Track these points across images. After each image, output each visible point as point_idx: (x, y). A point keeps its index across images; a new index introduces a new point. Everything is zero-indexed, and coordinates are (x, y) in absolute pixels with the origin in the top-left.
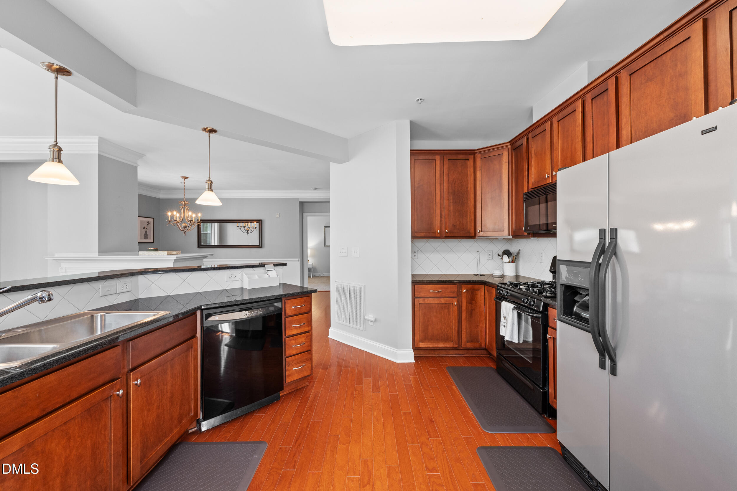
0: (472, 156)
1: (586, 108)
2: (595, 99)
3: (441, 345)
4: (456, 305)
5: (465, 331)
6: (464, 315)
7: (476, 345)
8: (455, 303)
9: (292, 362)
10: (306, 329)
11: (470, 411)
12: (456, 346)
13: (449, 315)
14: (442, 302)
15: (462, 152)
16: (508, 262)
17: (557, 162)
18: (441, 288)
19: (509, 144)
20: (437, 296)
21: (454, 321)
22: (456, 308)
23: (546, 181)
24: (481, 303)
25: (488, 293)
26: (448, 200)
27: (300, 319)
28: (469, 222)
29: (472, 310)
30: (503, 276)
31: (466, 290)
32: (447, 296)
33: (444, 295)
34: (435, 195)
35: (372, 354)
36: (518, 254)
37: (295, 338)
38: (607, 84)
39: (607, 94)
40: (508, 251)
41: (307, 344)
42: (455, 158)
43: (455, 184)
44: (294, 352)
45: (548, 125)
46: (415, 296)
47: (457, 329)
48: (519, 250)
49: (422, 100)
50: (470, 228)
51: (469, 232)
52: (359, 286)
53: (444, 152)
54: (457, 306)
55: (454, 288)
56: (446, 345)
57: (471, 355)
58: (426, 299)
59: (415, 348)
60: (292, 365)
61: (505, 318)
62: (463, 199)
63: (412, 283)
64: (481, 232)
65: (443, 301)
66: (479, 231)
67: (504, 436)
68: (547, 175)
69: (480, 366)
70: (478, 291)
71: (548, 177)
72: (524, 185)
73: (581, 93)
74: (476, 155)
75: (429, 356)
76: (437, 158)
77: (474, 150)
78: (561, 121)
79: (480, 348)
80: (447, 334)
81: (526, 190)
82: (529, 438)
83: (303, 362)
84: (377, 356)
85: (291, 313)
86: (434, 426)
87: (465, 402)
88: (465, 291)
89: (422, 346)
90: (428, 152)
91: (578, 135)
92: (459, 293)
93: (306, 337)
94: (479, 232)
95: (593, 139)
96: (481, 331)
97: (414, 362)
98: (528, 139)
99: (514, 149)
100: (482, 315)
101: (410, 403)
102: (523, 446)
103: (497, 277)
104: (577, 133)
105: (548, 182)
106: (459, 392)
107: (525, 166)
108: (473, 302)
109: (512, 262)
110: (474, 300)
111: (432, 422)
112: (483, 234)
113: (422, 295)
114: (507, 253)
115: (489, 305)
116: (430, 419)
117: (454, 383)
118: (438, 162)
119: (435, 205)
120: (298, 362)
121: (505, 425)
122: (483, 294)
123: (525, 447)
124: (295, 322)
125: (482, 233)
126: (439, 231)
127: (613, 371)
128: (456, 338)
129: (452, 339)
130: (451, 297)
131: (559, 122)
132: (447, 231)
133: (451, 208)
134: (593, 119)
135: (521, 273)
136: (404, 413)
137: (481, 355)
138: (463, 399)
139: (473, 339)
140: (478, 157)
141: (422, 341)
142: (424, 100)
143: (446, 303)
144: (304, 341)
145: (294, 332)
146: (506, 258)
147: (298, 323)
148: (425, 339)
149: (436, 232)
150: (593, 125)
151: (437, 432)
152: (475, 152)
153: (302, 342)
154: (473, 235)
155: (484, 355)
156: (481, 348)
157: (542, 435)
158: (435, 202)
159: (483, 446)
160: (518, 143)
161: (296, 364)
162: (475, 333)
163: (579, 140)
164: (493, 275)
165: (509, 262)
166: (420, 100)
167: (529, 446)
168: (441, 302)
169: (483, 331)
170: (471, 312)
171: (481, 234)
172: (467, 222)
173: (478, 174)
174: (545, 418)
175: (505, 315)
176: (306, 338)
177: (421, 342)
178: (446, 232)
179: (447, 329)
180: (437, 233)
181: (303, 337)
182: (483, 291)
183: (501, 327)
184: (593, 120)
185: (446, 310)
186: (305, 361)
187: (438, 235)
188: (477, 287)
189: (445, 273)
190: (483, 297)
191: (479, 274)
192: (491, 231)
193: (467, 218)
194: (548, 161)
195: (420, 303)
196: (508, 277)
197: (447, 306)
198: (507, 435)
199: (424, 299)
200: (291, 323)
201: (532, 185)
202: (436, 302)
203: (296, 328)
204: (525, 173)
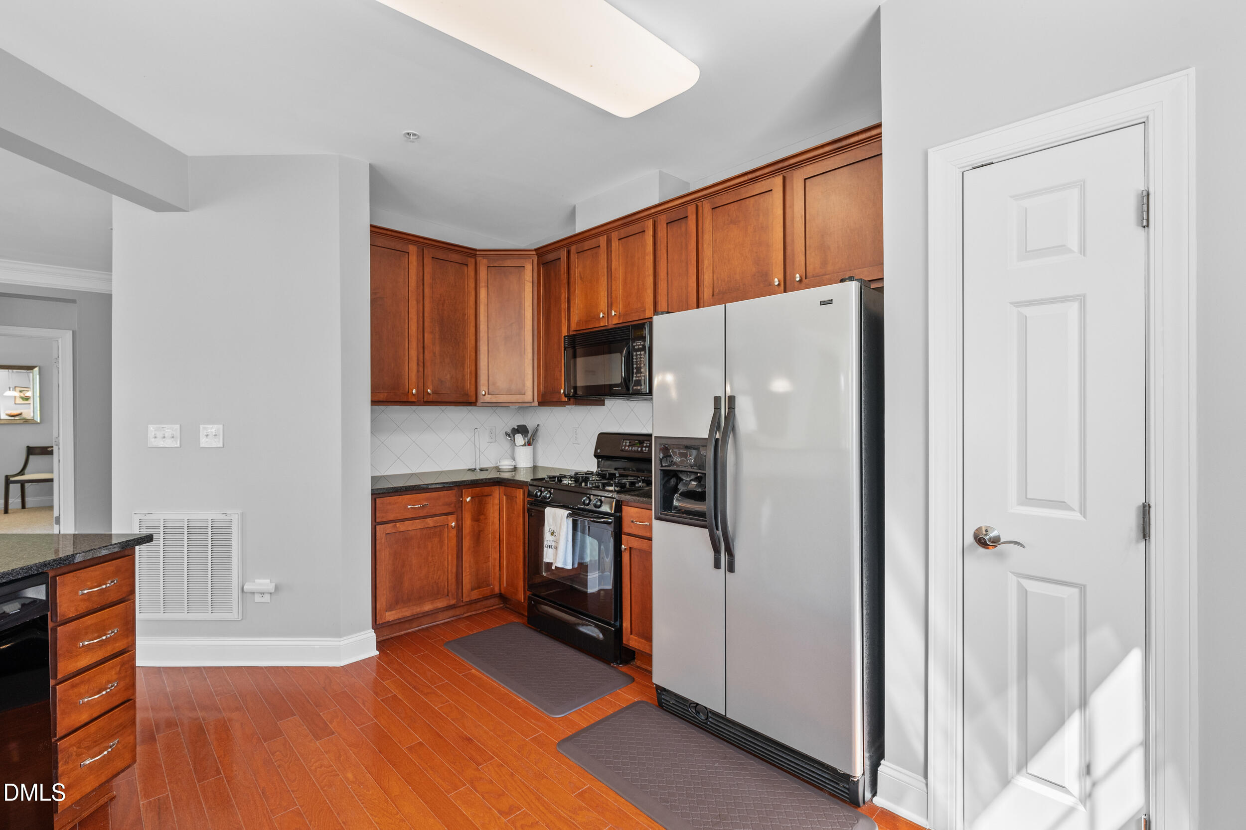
0: (473, 260)
1: (659, 233)
2: (670, 224)
3: (427, 607)
4: (454, 527)
5: (468, 571)
6: (467, 543)
7: (486, 591)
8: (453, 524)
9: (78, 748)
10: (119, 645)
11: (520, 698)
12: (453, 602)
13: (441, 547)
14: (429, 524)
15: (456, 248)
16: (522, 446)
17: (617, 298)
18: (427, 499)
19: (534, 253)
20: (421, 515)
21: (450, 558)
22: (454, 532)
23: (600, 323)
24: (494, 517)
25: (507, 499)
26: (431, 333)
27: (104, 620)
28: (468, 377)
29: (480, 531)
30: (515, 469)
31: (472, 498)
32: (438, 512)
33: (433, 511)
34: (407, 321)
35: (266, 667)
36: (536, 431)
37: (87, 677)
38: (686, 211)
39: (686, 224)
40: (524, 426)
41: (122, 684)
42: (444, 257)
43: (443, 305)
44: (84, 717)
45: (603, 240)
46: (377, 521)
47: (454, 570)
48: (538, 425)
49: (416, 137)
50: (469, 386)
51: (467, 395)
52: (224, 517)
53: (425, 241)
54: (455, 529)
55: (450, 496)
56: (435, 606)
57: (474, 613)
58: (398, 524)
59: (377, 626)
60: (79, 755)
61: (552, 534)
62: (456, 335)
63: (372, 494)
64: (487, 395)
65: (430, 522)
66: (484, 393)
67: (580, 712)
68: (602, 313)
69: (497, 625)
70: (490, 497)
71: (603, 316)
72: (562, 325)
73: (653, 211)
74: (479, 258)
75: (402, 635)
76: (413, 249)
77: (476, 250)
78: (623, 240)
79: (493, 596)
80: (438, 583)
81: (565, 332)
82: (611, 701)
83: (113, 735)
84: (282, 667)
85: (76, 610)
86: (476, 744)
87: (504, 688)
88: (468, 499)
89: (391, 619)
90: (393, 234)
91: (648, 267)
92: (460, 504)
93: (122, 666)
94: (483, 395)
95: (668, 276)
96: (494, 566)
97: (377, 653)
98: (569, 252)
99: (544, 262)
100: (495, 538)
101: (410, 728)
102: (609, 714)
103: (507, 471)
104: (646, 263)
105: (602, 324)
106: (486, 676)
107: (564, 295)
108: (482, 517)
109: (529, 445)
110: (483, 514)
111: (469, 739)
112: (491, 399)
113: (391, 517)
114: (522, 430)
115: (508, 519)
116: (463, 738)
117: (470, 666)
118: (414, 259)
119: (407, 340)
120: (95, 742)
121: (577, 697)
122: (497, 501)
123: (612, 714)
124: (86, 633)
125: (490, 396)
126: (414, 391)
127: (731, 568)
128: (453, 587)
129: (446, 591)
130: (444, 514)
131: (620, 241)
132: (429, 390)
133: (437, 349)
134: (667, 249)
135: (540, 463)
136: (410, 749)
137: (491, 608)
138: (498, 684)
139: (480, 583)
140: (483, 264)
141: (390, 608)
142: (419, 137)
143: (435, 527)
144: (115, 677)
145: (84, 661)
146: (520, 439)
147: (96, 635)
148: (397, 603)
149: (409, 392)
150: (667, 257)
151: (487, 752)
152: (478, 253)
153: (109, 682)
154: (473, 399)
155: (495, 607)
156: (495, 595)
157: (623, 690)
158: (407, 335)
159: (562, 738)
160: (551, 257)
161: (89, 748)
162: (484, 571)
163: (650, 273)
164: (500, 469)
165: (524, 445)
166: (412, 135)
167: (616, 710)
168: (427, 526)
169: (496, 564)
170: (478, 536)
171: (488, 398)
172: (464, 376)
173: (483, 293)
174: (615, 667)
175: (553, 528)
176: (120, 669)
177: (389, 611)
178: (428, 392)
179: (437, 572)
180: (410, 396)
181: (112, 668)
182: (496, 498)
183: (545, 549)
184: (667, 251)
185: (436, 540)
186: (118, 732)
187: (413, 399)
188: (487, 489)
189: (417, 472)
190: (497, 507)
191: (478, 467)
192: (505, 393)
193: (464, 369)
194: (603, 294)
195: (386, 534)
196: (522, 469)
197: (438, 532)
198: (585, 709)
199: (396, 525)
200: (76, 637)
201: (577, 325)
202: (419, 527)
203: (89, 648)
204: (564, 306)
